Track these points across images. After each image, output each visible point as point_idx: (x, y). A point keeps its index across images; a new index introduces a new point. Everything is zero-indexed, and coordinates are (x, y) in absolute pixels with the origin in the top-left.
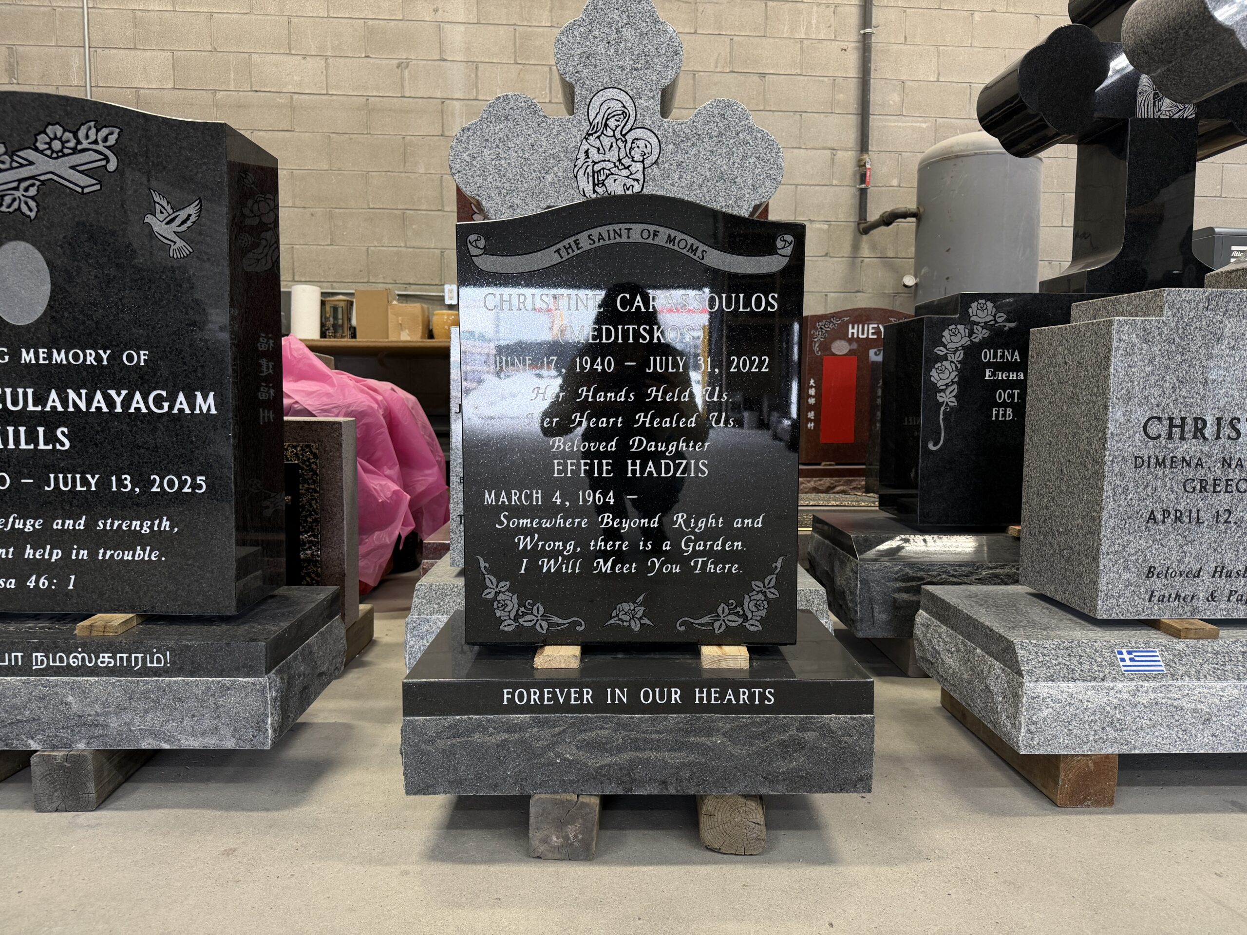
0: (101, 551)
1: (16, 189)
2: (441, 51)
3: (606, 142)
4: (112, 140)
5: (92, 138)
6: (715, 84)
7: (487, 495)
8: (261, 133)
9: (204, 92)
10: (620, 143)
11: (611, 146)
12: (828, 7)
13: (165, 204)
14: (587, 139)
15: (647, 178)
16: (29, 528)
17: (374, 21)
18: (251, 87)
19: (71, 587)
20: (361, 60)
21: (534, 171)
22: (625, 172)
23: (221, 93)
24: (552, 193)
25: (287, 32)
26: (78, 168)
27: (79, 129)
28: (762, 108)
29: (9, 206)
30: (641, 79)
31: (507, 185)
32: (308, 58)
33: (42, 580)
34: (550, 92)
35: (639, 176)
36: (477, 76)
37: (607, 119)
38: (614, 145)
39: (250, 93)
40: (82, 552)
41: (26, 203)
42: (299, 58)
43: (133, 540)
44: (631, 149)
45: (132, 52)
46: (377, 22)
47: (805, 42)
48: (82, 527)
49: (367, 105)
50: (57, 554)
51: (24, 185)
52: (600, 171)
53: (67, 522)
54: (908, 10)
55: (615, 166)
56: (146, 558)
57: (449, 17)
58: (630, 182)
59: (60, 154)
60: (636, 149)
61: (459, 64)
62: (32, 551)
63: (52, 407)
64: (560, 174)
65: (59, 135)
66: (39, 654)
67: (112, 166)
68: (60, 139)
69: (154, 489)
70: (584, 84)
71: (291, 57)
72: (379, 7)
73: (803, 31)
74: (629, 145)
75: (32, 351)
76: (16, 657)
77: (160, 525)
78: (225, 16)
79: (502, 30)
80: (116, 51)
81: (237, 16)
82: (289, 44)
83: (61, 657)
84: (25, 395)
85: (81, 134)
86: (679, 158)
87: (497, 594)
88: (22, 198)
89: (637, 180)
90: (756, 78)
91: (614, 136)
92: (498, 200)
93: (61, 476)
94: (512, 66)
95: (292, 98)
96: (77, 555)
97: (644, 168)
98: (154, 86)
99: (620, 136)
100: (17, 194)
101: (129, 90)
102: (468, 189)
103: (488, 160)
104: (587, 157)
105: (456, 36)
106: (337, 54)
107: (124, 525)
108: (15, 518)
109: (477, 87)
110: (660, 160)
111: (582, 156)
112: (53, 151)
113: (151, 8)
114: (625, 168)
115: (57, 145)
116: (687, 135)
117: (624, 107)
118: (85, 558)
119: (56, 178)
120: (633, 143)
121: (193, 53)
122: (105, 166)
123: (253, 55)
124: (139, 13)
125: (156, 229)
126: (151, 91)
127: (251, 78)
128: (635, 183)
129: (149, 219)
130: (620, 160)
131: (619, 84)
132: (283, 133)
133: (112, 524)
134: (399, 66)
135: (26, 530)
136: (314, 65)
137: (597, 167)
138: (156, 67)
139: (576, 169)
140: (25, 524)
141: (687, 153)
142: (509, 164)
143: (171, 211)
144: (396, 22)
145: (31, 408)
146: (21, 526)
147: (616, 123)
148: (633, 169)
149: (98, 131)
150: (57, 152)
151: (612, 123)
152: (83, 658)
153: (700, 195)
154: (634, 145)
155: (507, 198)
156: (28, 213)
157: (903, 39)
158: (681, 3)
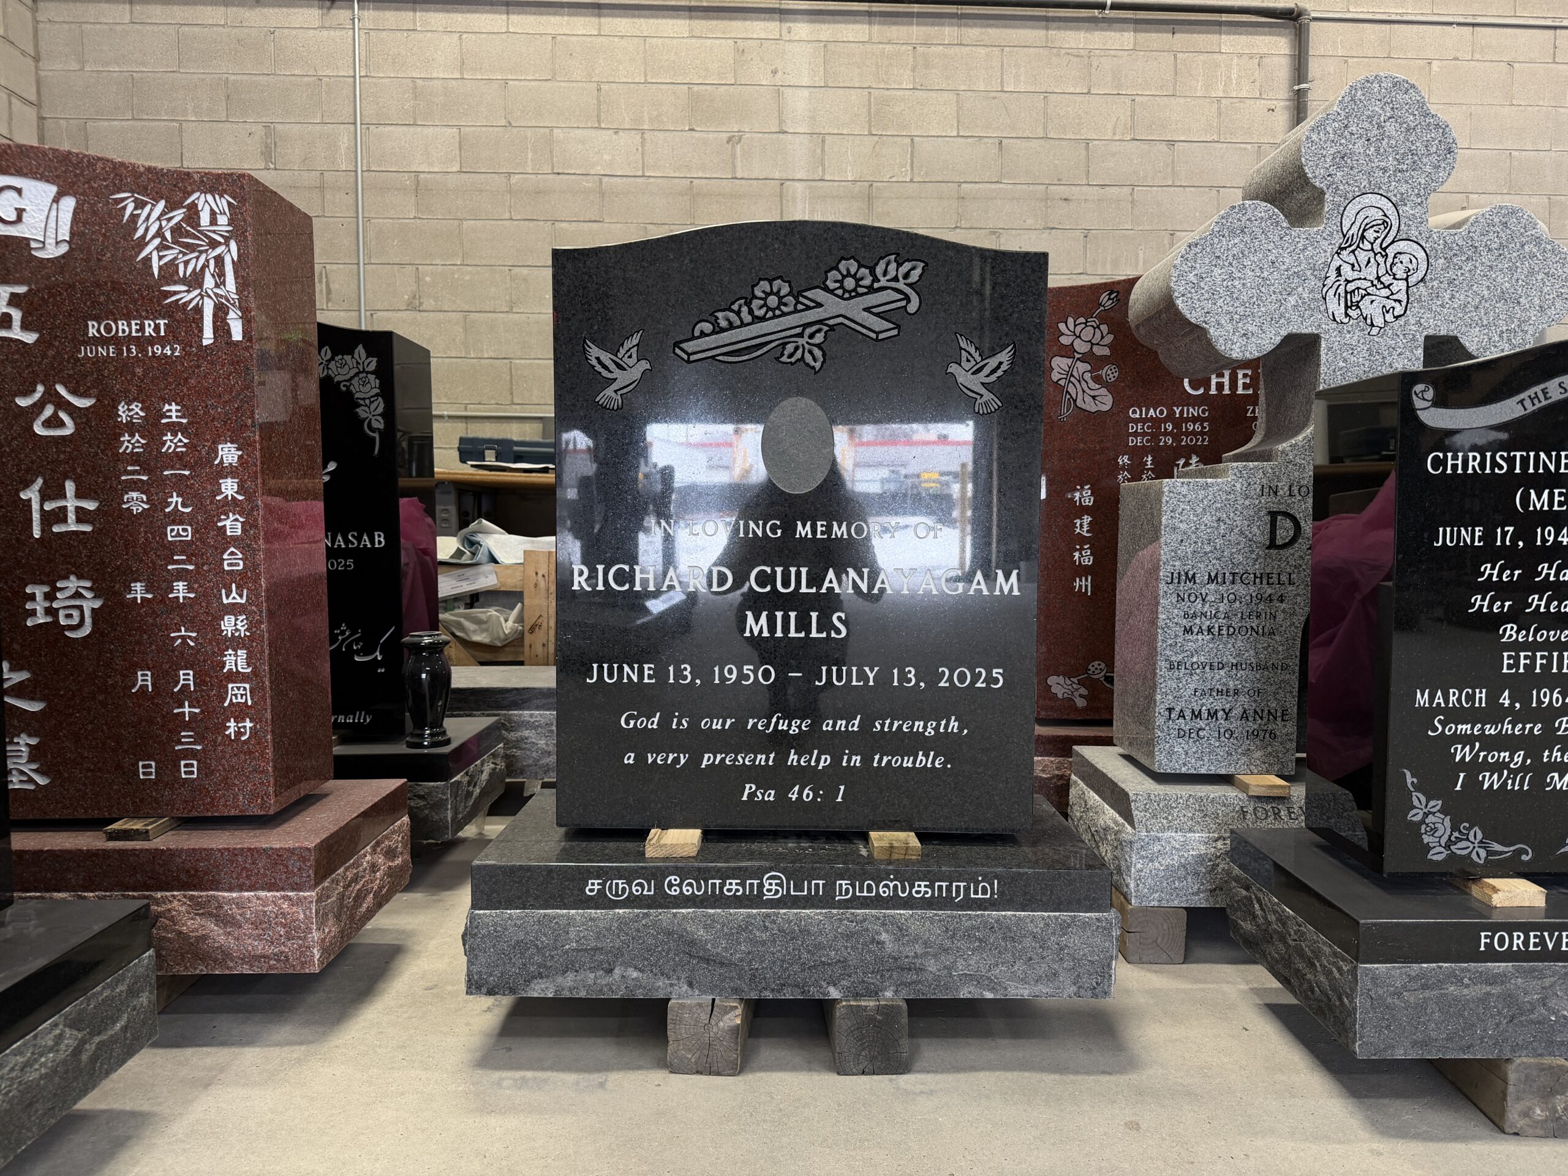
0: (877, 757)
1: (801, 335)
2: (781, 122)
3: (1363, 256)
4: (915, 276)
5: (892, 273)
7: (1419, 695)
8: (564, 225)
9: (496, 176)
10: (1379, 258)
11: (1369, 262)
12: (1252, 58)
13: (972, 350)
14: (1338, 254)
15: (1412, 299)
16: (794, 730)
17: (700, 87)
18: (553, 169)
19: (839, 800)
20: (685, 134)
21: (1274, 293)
22: (1385, 292)
23: (517, 176)
24: (1294, 318)
25: (595, 101)
26: (874, 310)
27: (877, 264)
29: (790, 356)
30: (1407, 182)
31: (1241, 310)
32: (621, 133)
33: (806, 791)
34: (912, 169)
35: (1402, 296)
36: (823, 150)
37: (1364, 230)
38: (1372, 260)
39: (551, 176)
40: (854, 758)
41: (810, 352)
42: (611, 132)
43: (913, 744)
44: (1393, 264)
45: (412, 129)
46: (704, 87)
47: (1224, 101)
48: (855, 729)
49: (691, 188)
50: (825, 760)
51: (809, 331)
52: (1353, 291)
53: (839, 722)
54: (1350, 60)
55: (1373, 285)
56: (929, 765)
57: (790, 80)
58: (1390, 304)
59: (853, 294)
60: (1399, 265)
61: (802, 136)
62: (796, 757)
63: (828, 589)
64: (1305, 295)
65: (853, 271)
66: (843, 882)
67: (913, 307)
68: (854, 276)
69: (942, 684)
70: (1337, 189)
71: (600, 132)
72: (707, 70)
73: (1221, 87)
74: (1390, 260)
75: (809, 523)
76: (817, 885)
77: (947, 726)
78: (522, 83)
79: (854, 95)
80: (392, 128)
81: (537, 83)
82: (598, 116)
83: (869, 886)
84: (798, 575)
85: (879, 270)
86: (1451, 274)
87: (1426, 815)
88: (807, 346)
89: (1400, 301)
90: (1163, 147)
91: (1372, 250)
92: (1230, 327)
93: (834, 669)
94: (866, 138)
95: (601, 182)
96: (849, 761)
97: (1408, 287)
98: (436, 170)
99: (1379, 250)
100: (801, 341)
101: (406, 175)
102: (1194, 315)
103: (1218, 280)
104: (1339, 274)
105: (798, 102)
106: (656, 126)
107: (905, 726)
108: (778, 718)
109: (823, 165)
110: (1428, 277)
111: (1333, 274)
112: (845, 291)
113: (435, 75)
114: (1385, 287)
115: (850, 283)
116: (1460, 247)
117: (1385, 215)
118: (858, 764)
119: (847, 322)
120: (1395, 257)
121: (484, 129)
122: (905, 307)
123: (555, 130)
124: (420, 82)
125: (960, 380)
126: (433, 175)
127: (552, 158)
128: (1397, 305)
129: (953, 368)
130: (1378, 278)
131: (1380, 188)
132: (590, 224)
133: (891, 725)
134: (729, 140)
135: (791, 732)
136: (628, 141)
137: (1351, 287)
138: (439, 147)
139: (1325, 289)
140: (790, 725)
141: (1461, 268)
142: (1244, 284)
143: (979, 359)
144: (726, 87)
145: (804, 589)
146: (785, 728)
147: (1375, 235)
148: (1394, 289)
149: (899, 265)
150: (850, 292)
151: (1370, 234)
152: (896, 887)
153: (1476, 318)
154: (1396, 260)
155: (1240, 325)
156: (812, 363)
158: (1071, 57)
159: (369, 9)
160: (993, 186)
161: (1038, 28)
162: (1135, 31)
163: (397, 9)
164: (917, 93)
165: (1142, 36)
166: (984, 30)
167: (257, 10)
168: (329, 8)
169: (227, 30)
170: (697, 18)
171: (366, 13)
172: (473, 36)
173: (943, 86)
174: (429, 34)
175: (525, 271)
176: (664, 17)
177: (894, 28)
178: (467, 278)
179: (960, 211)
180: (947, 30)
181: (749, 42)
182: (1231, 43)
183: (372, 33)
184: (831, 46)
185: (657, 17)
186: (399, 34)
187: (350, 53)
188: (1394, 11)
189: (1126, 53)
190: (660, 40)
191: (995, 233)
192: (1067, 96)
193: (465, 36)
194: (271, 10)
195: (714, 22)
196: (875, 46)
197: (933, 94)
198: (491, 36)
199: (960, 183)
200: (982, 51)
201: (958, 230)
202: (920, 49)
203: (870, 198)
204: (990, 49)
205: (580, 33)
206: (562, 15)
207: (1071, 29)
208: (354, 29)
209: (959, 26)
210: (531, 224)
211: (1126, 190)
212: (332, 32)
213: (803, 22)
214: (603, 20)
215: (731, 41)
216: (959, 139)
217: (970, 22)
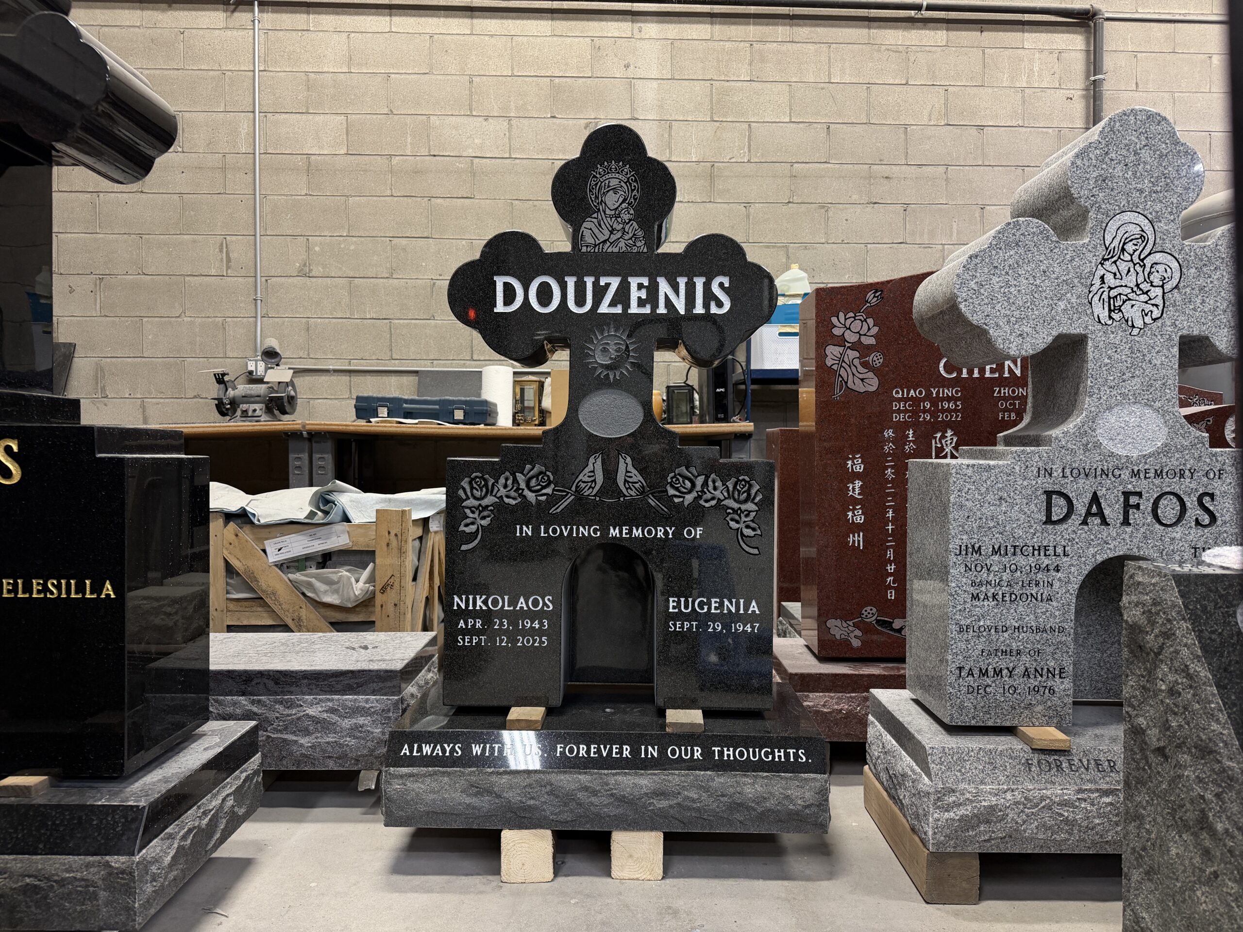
2: (633, 110)
6: (929, 138)
8: (439, 201)
9: (379, 158)
12: (1051, 53)
17: (561, 79)
18: (429, 151)
20: (547, 120)
23: (397, 158)
25: (467, 92)
28: (980, 163)
32: (490, 120)
34: (749, 151)
36: (670, 135)
39: (428, 158)
42: (481, 119)
45: (304, 116)
46: (565, 79)
47: (1027, 90)
54: (1139, 55)
57: (640, 73)
61: (651, 123)
71: (472, 118)
72: (567, 64)
73: (1025, 79)
78: (403, 76)
79: (698, 86)
80: (287, 116)
81: (416, 76)
82: (470, 105)
90: (973, 131)
94: (708, 124)
95: (472, 163)
98: (326, 153)
101: (299, 157)
105: (648, 93)
106: (521, 114)
109: (670, 148)
113: (326, 69)
121: (368, 116)
123: (431, 117)
124: (312, 75)
126: (323, 157)
127: (429, 142)
132: (462, 200)
134: (587, 126)
136: (497, 127)
138: (329, 132)
144: (584, 80)
157: (1134, 85)
158: (891, 53)
159: (268, 12)
160: (823, 166)
161: (860, 27)
162: (947, 30)
163: (292, 12)
164: (754, 84)
165: (954, 35)
166: (813, 29)
167: (169, 13)
168: (234, 11)
169: (142, 30)
170: (559, 19)
171: (265, 15)
172: (360, 35)
173: (777, 79)
174: (321, 34)
175: (404, 241)
176: (529, 18)
177: (733, 27)
178: (352, 247)
179: (793, 188)
180: (780, 28)
181: (604, 39)
182: (1032, 39)
183: (270, 33)
184: (677, 44)
185: (523, 19)
186: (294, 33)
187: (251, 50)
188: (1177, 12)
189: (939, 49)
190: (526, 38)
191: (824, 207)
192: (887, 87)
193: (353, 35)
194: (181, 13)
195: (573, 23)
196: (716, 43)
197: (768, 85)
198: (375, 35)
199: (792, 164)
200: (811, 47)
201: (790, 205)
202: (756, 46)
203: (712, 177)
204: (818, 45)
205: (454, 32)
206: (439, 17)
207: (890, 28)
208: (254, 29)
209: (791, 26)
210: (410, 200)
211: (942, 169)
212: (235, 32)
213: (652, 22)
214: (475, 21)
215: (589, 39)
216: (792, 125)
217: (801, 22)
